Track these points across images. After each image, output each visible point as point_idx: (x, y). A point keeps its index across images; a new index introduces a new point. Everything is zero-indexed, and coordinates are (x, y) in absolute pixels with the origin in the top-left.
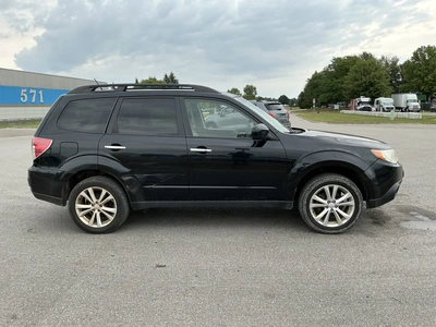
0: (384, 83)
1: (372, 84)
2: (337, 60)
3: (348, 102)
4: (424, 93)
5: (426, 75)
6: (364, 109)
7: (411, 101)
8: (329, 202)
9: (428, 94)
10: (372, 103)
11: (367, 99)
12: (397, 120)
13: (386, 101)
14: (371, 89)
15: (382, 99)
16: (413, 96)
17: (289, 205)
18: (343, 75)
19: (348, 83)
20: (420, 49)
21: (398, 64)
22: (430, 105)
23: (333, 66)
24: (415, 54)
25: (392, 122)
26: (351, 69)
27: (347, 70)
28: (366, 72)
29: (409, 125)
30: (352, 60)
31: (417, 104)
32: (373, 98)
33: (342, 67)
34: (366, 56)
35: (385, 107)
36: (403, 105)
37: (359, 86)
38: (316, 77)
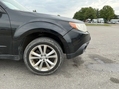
0: (95, 15)
1: (91, 15)
2: (82, 8)
3: (85, 20)
4: (105, 18)
5: (106, 13)
6: (89, 22)
7: (102, 20)
8: (42, 56)
9: (106, 19)
10: (91, 21)
11: (90, 20)
12: (98, 25)
13: (95, 20)
14: (91, 17)
15: (94, 20)
16: (102, 19)
17: (17, 58)
18: (84, 12)
19: (85, 15)
20: (105, 6)
21: (99, 10)
22: (107, 22)
23: (81, 10)
24: (103, 7)
25: (96, 25)
26: (86, 11)
27: (85, 11)
28: (90, 12)
29: (101, 26)
30: (87, 9)
31: (103, 21)
32: (92, 19)
33: (84, 10)
34: (90, 8)
35: (95, 22)
36: (100, 22)
37: (88, 16)
38: (77, 13)
